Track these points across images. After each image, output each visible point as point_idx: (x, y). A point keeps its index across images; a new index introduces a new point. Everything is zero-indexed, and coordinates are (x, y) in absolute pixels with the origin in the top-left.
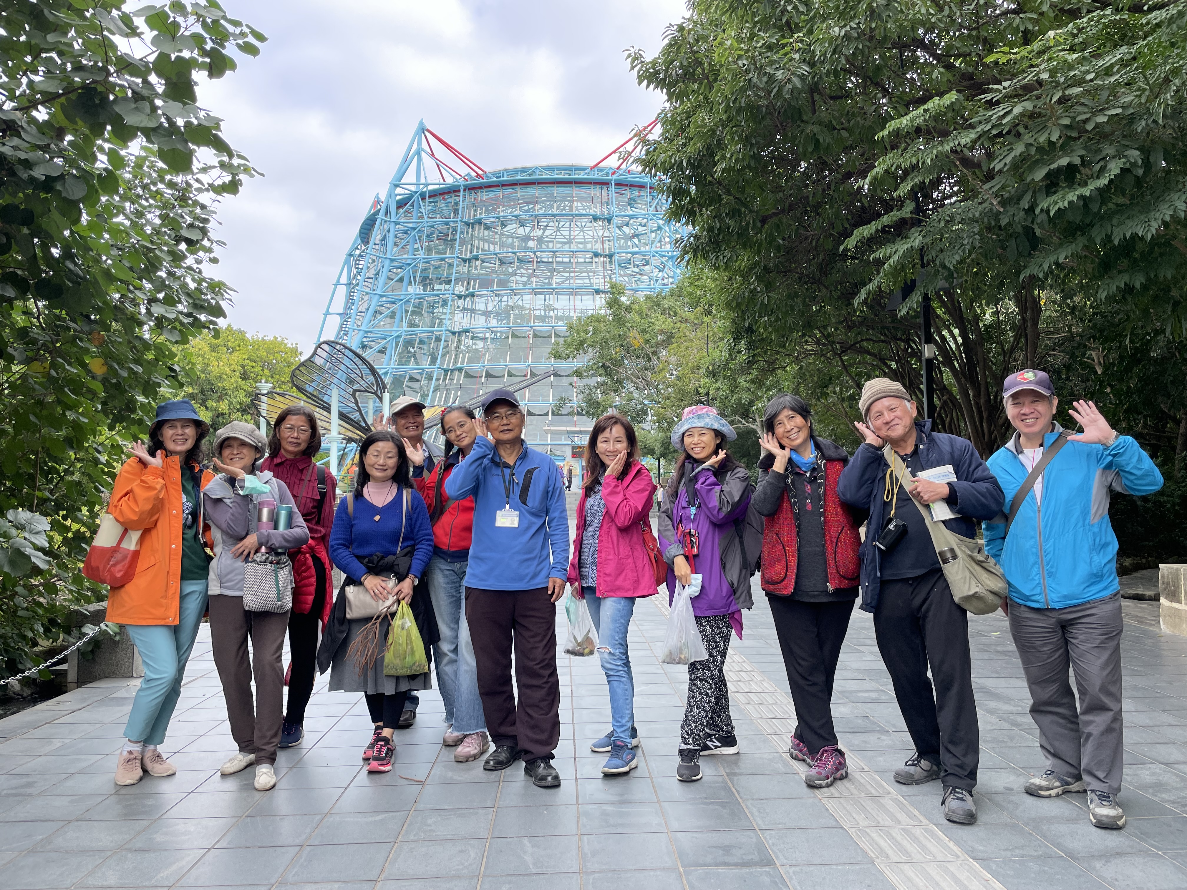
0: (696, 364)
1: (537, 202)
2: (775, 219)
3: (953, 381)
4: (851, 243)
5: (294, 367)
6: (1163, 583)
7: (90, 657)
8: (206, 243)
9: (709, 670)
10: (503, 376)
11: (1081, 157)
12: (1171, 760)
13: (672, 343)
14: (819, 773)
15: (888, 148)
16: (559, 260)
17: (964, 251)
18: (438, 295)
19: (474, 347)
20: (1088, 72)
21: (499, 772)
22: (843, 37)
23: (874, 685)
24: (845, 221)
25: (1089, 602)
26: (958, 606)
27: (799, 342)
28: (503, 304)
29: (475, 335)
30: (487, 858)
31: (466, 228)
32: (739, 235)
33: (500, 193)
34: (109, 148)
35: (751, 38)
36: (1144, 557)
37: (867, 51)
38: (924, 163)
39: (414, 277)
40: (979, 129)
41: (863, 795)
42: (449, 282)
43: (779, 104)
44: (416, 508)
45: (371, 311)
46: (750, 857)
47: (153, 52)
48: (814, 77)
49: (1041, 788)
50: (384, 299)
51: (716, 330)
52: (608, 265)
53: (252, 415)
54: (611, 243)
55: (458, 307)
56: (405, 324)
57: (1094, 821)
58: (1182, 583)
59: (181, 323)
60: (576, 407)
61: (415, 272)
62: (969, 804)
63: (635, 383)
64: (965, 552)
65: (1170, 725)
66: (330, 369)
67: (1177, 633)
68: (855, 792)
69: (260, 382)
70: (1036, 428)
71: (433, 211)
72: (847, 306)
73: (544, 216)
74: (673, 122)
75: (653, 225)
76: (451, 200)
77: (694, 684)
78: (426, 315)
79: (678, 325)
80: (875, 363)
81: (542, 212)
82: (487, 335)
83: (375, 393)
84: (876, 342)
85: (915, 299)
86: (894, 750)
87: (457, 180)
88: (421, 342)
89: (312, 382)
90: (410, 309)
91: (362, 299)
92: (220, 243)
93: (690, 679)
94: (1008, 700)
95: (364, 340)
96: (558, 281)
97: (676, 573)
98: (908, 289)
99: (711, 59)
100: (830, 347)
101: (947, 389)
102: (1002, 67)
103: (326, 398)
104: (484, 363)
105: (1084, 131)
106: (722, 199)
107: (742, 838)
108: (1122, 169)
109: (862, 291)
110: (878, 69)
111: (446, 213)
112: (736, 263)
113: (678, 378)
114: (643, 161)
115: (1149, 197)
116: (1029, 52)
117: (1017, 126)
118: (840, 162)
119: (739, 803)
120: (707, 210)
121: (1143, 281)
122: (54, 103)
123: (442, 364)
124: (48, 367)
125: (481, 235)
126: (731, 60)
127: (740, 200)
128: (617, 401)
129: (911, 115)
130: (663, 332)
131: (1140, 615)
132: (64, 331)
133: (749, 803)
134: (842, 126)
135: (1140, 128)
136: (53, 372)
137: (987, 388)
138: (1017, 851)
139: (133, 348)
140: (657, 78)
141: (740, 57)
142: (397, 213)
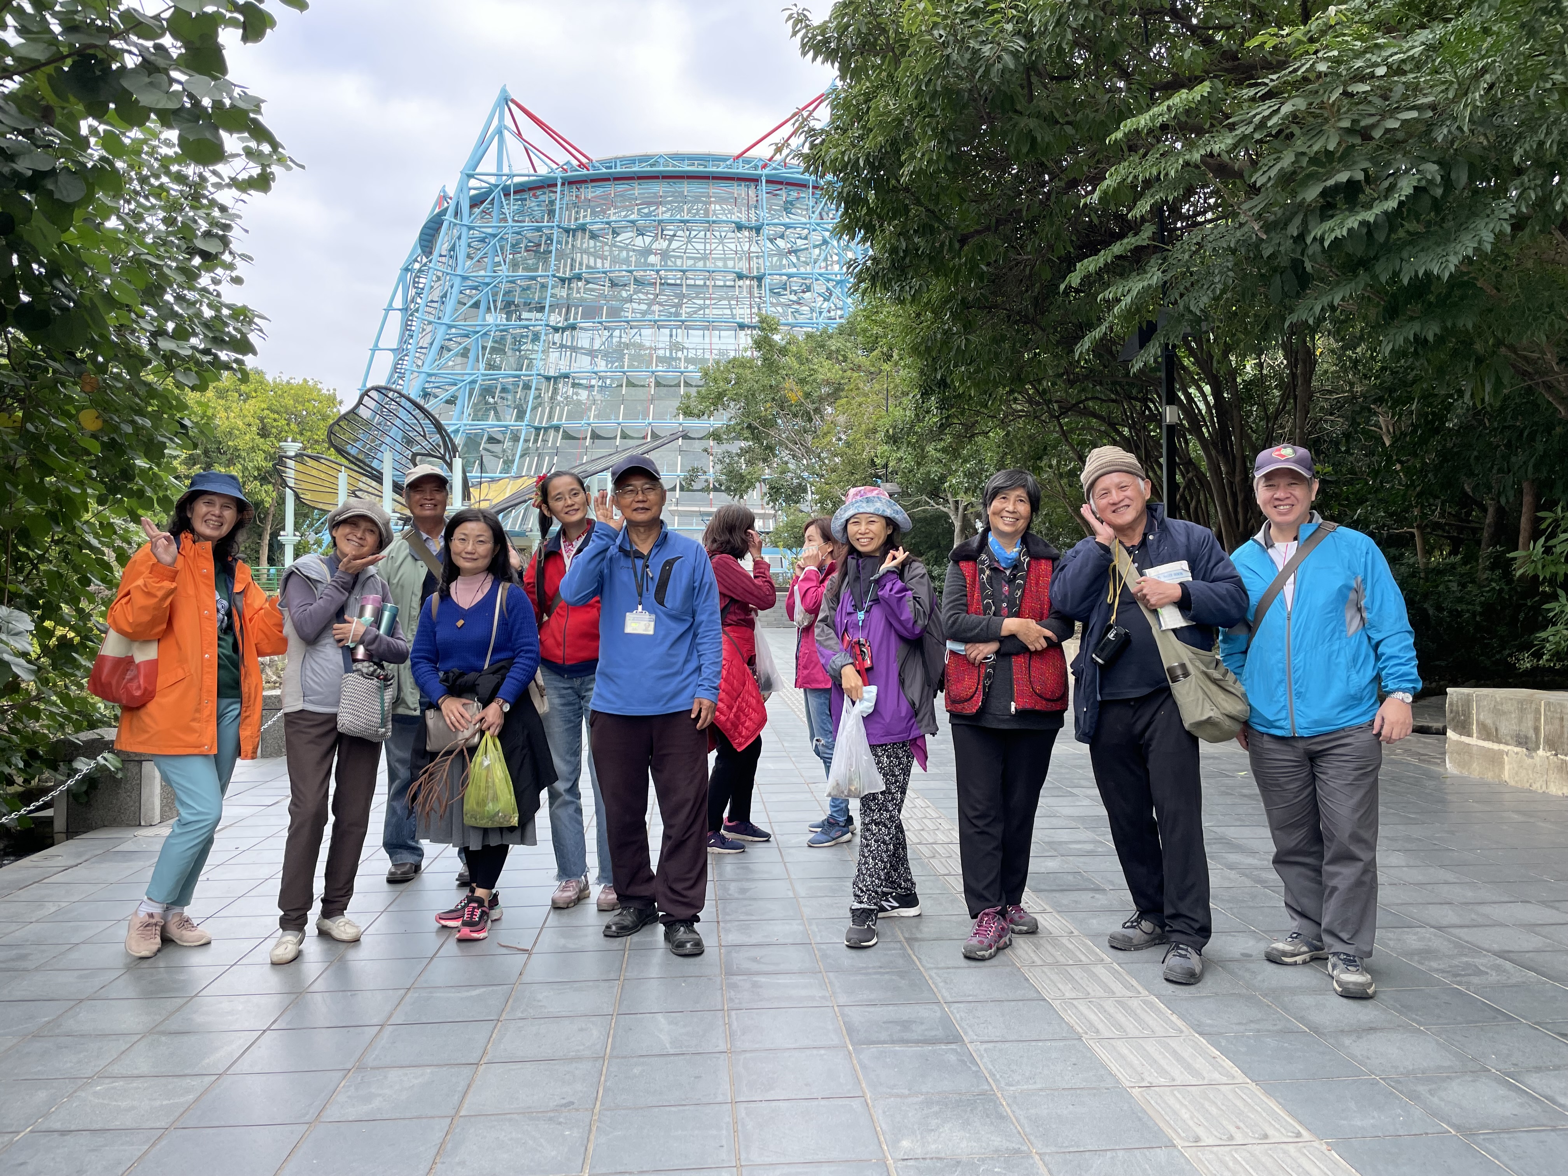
0: (871, 426)
1: (661, 203)
2: (976, 240)
3: (1202, 453)
4: (1074, 279)
5: (331, 422)
6: (1451, 712)
7: (84, 799)
8: (227, 257)
10: (615, 438)
11: (1365, 171)
12: (1445, 922)
13: (840, 398)
14: (981, 942)
15: (1125, 149)
16: (689, 282)
17: (1214, 291)
18: (527, 327)
19: (575, 397)
20: (1378, 65)
23: (1090, 835)
24: (1068, 243)
26: (1188, 733)
27: (1006, 400)
28: (615, 340)
29: (577, 381)
30: (614, 1038)
31: (565, 235)
32: (932, 259)
33: (612, 189)
34: (105, 131)
36: (1437, 680)
37: (1099, 23)
38: (1167, 174)
39: (495, 301)
40: (1238, 132)
41: (1071, 962)
42: (541, 309)
43: (985, 88)
44: (513, 608)
45: (435, 346)
46: (933, 1033)
47: (170, 7)
48: (1032, 53)
49: (1285, 954)
50: (453, 330)
51: (898, 381)
52: (756, 291)
53: (274, 485)
54: (761, 261)
55: (554, 343)
56: (482, 366)
57: (1339, 989)
58: (1474, 712)
59: (198, 363)
60: (711, 481)
61: (495, 295)
62: (1194, 962)
63: (791, 450)
64: (1198, 668)
65: (1447, 883)
66: (380, 424)
67: (1466, 773)
68: (1062, 960)
69: (286, 441)
70: (1291, 518)
71: (520, 212)
72: (1067, 354)
73: (671, 222)
74: (846, 106)
75: (816, 238)
76: (545, 197)
78: (510, 353)
79: (849, 373)
80: (1103, 428)
81: (667, 216)
82: (593, 382)
83: (443, 458)
84: (1105, 401)
85: (1152, 353)
86: (1109, 910)
87: (552, 171)
88: (504, 390)
89: (355, 441)
90: (489, 345)
91: (424, 330)
92: (246, 257)
94: (1253, 853)
95: (427, 385)
96: (688, 310)
98: (1146, 334)
99: (898, 25)
100: (1045, 408)
101: (1194, 464)
102: (1270, 52)
103: (375, 464)
104: (589, 419)
105: (1371, 138)
106: (909, 211)
107: (923, 1012)
108: (1415, 188)
109: (1086, 338)
110: (1114, 47)
111: (538, 214)
112: (926, 295)
113: (848, 444)
114: (806, 157)
115: (1449, 224)
116: (1305, 34)
117: (1287, 128)
118: (1064, 163)
119: (921, 973)
120: (889, 224)
121: (1438, 331)
122: (39, 73)
123: (532, 420)
124: (20, 420)
125: (585, 246)
126: (923, 28)
127: (933, 212)
128: (767, 473)
129: (1151, 113)
130: (828, 383)
131: (1422, 751)
132: (43, 372)
133: (933, 973)
134: (1066, 119)
135: (1441, 136)
136: (30, 427)
137: (1244, 463)
138: (1252, 1026)
139: (136, 395)
140: (827, 48)
141: (935, 25)
142: (471, 214)
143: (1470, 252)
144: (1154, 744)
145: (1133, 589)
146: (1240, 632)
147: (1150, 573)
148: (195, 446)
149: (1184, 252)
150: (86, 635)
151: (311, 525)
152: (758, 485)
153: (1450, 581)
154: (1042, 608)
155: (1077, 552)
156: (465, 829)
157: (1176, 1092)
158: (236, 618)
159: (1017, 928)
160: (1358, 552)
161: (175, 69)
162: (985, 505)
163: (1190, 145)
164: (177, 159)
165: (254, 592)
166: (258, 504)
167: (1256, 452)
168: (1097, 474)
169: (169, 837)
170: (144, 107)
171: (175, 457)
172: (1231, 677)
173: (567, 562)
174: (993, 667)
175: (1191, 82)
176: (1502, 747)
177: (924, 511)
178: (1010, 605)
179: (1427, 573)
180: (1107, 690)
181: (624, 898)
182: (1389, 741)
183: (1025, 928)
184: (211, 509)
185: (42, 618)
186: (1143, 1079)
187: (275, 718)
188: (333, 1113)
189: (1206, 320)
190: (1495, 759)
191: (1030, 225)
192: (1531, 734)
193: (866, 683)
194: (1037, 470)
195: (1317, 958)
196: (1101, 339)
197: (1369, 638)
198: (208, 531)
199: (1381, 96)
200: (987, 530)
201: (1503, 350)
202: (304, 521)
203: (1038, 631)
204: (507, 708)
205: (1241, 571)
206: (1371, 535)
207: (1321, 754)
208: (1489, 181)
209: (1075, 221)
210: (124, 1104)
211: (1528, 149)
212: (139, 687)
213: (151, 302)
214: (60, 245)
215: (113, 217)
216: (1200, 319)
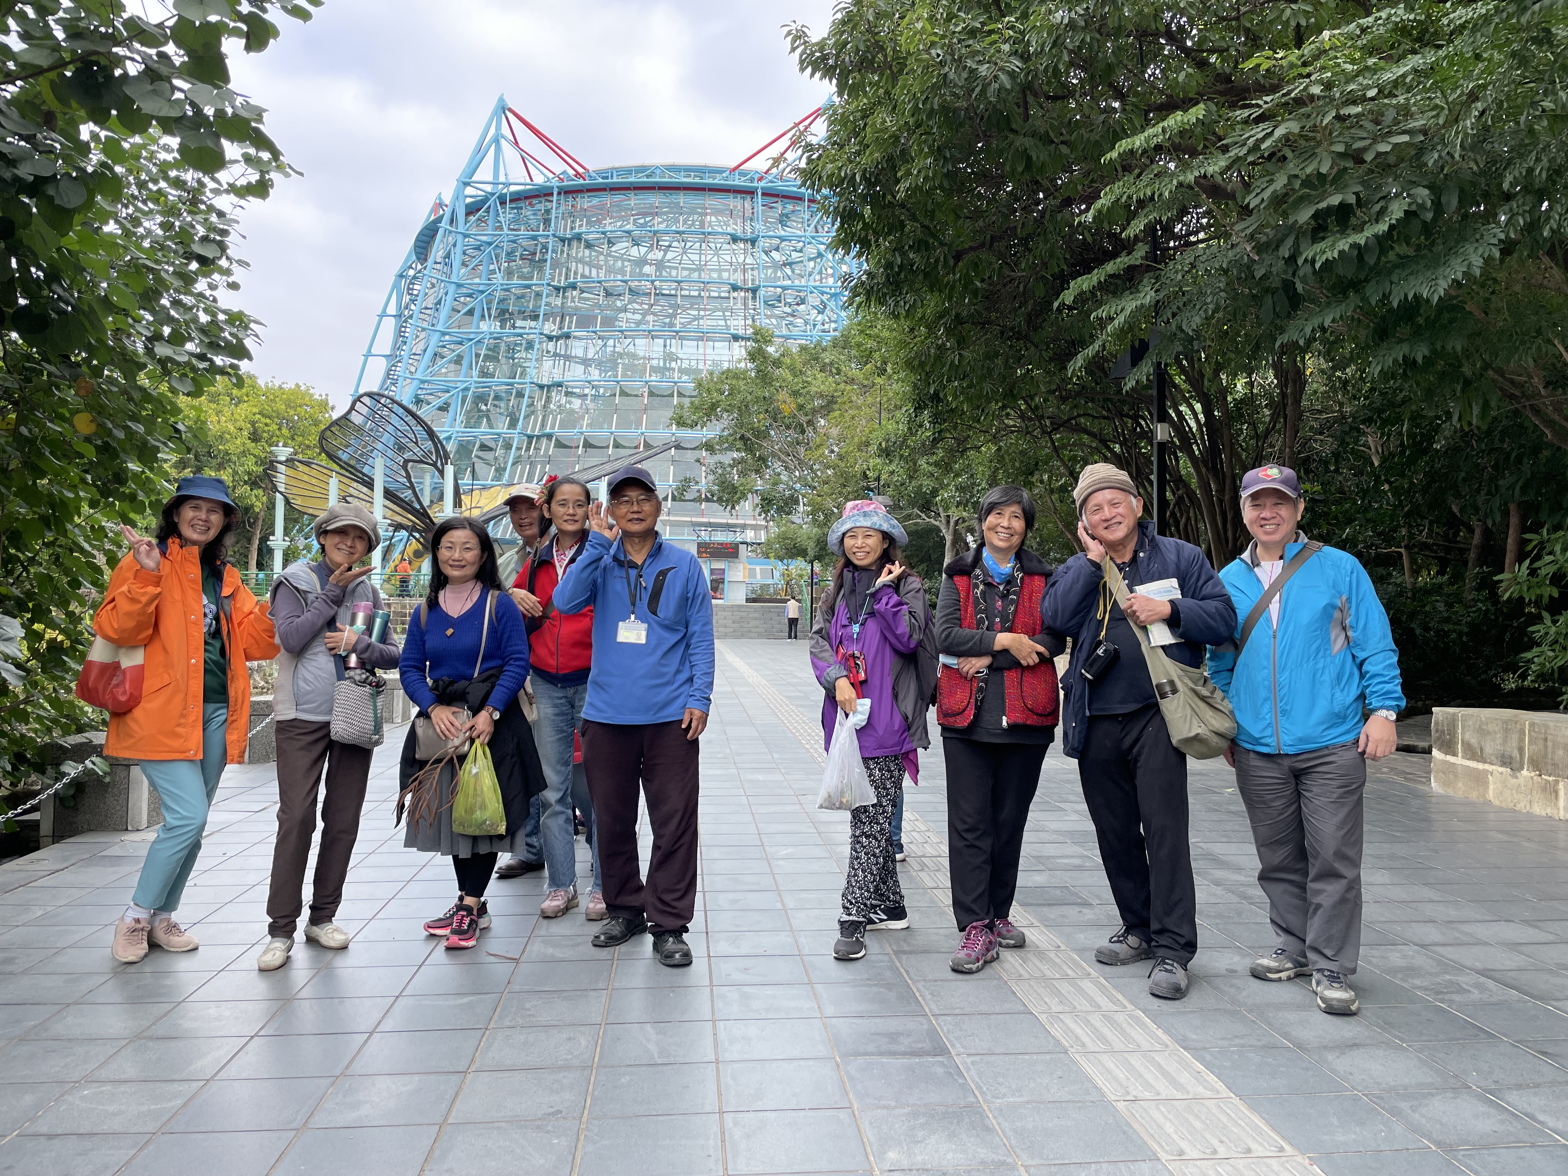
0: (864, 439)
1: (657, 214)
2: (971, 255)
3: (1191, 470)
4: (1068, 297)
5: (323, 427)
6: (1437, 731)
7: (71, 803)
8: (224, 263)
10: (608, 447)
11: (1357, 194)
12: (1429, 940)
13: (833, 410)
14: (969, 955)
15: (1119, 169)
16: (684, 293)
17: (1206, 311)
18: (521, 335)
19: (568, 406)
20: (1369, 87)
21: (612, 949)
22: (1067, 25)
23: (1078, 850)
24: (1062, 260)
26: (1176, 750)
27: (998, 416)
28: (609, 349)
29: (570, 390)
30: (602, 1047)
31: (560, 244)
32: (926, 275)
33: (609, 199)
34: (106, 137)
35: (949, 20)
36: (1421, 700)
37: (1096, 45)
38: (1161, 195)
39: (489, 309)
40: (1232, 154)
41: (1058, 976)
42: (535, 318)
43: (982, 106)
44: (503, 616)
45: (429, 353)
46: (920, 1046)
47: (174, 16)
48: (1028, 73)
49: (1270, 970)
50: (447, 338)
51: (891, 394)
52: (750, 302)
53: (264, 489)
54: (755, 273)
55: (548, 352)
56: (475, 373)
57: (1323, 1006)
58: (1460, 731)
59: (194, 369)
60: (703, 490)
61: (489, 302)
62: (1180, 977)
63: (783, 461)
64: (1187, 685)
65: (1431, 901)
66: (372, 430)
67: (1451, 793)
68: (1048, 974)
69: (277, 446)
70: (1277, 537)
71: (516, 221)
72: (1060, 370)
73: (666, 233)
74: (843, 122)
75: (811, 251)
76: (542, 207)
78: (503, 361)
79: (842, 386)
80: (1094, 445)
81: (662, 227)
82: (587, 391)
83: (434, 465)
84: (1096, 418)
85: (1144, 372)
86: (1095, 925)
87: (549, 180)
88: (497, 398)
89: (347, 447)
90: (483, 352)
91: (417, 337)
92: (242, 263)
94: (1239, 869)
95: (419, 392)
96: (683, 320)
98: (1138, 353)
99: (895, 43)
100: (1037, 424)
101: (1184, 481)
102: (1263, 76)
103: (366, 470)
104: (582, 428)
105: (1362, 162)
106: (905, 226)
107: (911, 1024)
108: (1405, 211)
109: (1079, 356)
110: (1110, 69)
111: (533, 223)
112: (920, 310)
113: (841, 457)
114: (802, 171)
115: (1439, 248)
116: (1299, 58)
117: (1279, 151)
118: (1059, 182)
119: (908, 986)
120: (885, 240)
121: (1427, 353)
122: (41, 78)
123: (525, 428)
124: (13, 422)
125: (580, 255)
126: (921, 47)
127: (928, 228)
128: (759, 485)
129: (1146, 134)
130: (822, 396)
131: (1408, 770)
132: (37, 375)
133: (920, 985)
134: (1062, 138)
135: (1432, 161)
136: (24, 430)
137: (1234, 482)
138: (1237, 1041)
139: (130, 399)
140: (825, 65)
141: (933, 44)
142: (466, 222)
143: (1459, 276)
144: (1142, 759)
145: (1123, 605)
146: (1227, 650)
147: (1141, 589)
148: (189, 450)
149: (1177, 272)
150: (76, 639)
151: (300, 530)
152: (750, 495)
153: (1437, 601)
154: (1035, 624)
155: (1068, 568)
156: (454, 837)
157: (1160, 1106)
158: (223, 622)
159: (1004, 942)
160: (1343, 572)
161: (177, 78)
162: (980, 520)
163: (1184, 166)
164: (176, 165)
165: (244, 595)
166: (248, 509)
167: (1245, 470)
168: (1089, 490)
169: (154, 842)
170: (147, 114)
171: (166, 461)
172: (1219, 695)
173: (560, 571)
174: (986, 681)
175: (1186, 104)
176: (1487, 767)
177: (916, 524)
178: (1004, 620)
179: (1414, 594)
180: (1095, 706)
181: (613, 908)
182: (1374, 758)
183: (1012, 942)
184: (197, 514)
185: (32, 621)
186: (1128, 1093)
187: (263, 724)
188: (321, 1120)
189: (1198, 339)
190: (1480, 779)
191: (1024, 241)
192: (1516, 754)
193: (860, 696)
194: (1029, 485)
195: (1302, 974)
196: (1093, 357)
197: (1354, 656)
198: (195, 536)
199: (1372, 121)
200: (982, 545)
201: (1491, 373)
202: (294, 527)
203: (1031, 647)
204: (497, 716)
205: (1230, 590)
206: (1359, 555)
207: (1305, 772)
208: (1479, 206)
209: (1069, 239)
210: (112, 1108)
211: (1517, 175)
212: (124, 693)
213: (147, 306)
214: (59, 250)
215: (112, 222)
216: (1192, 339)
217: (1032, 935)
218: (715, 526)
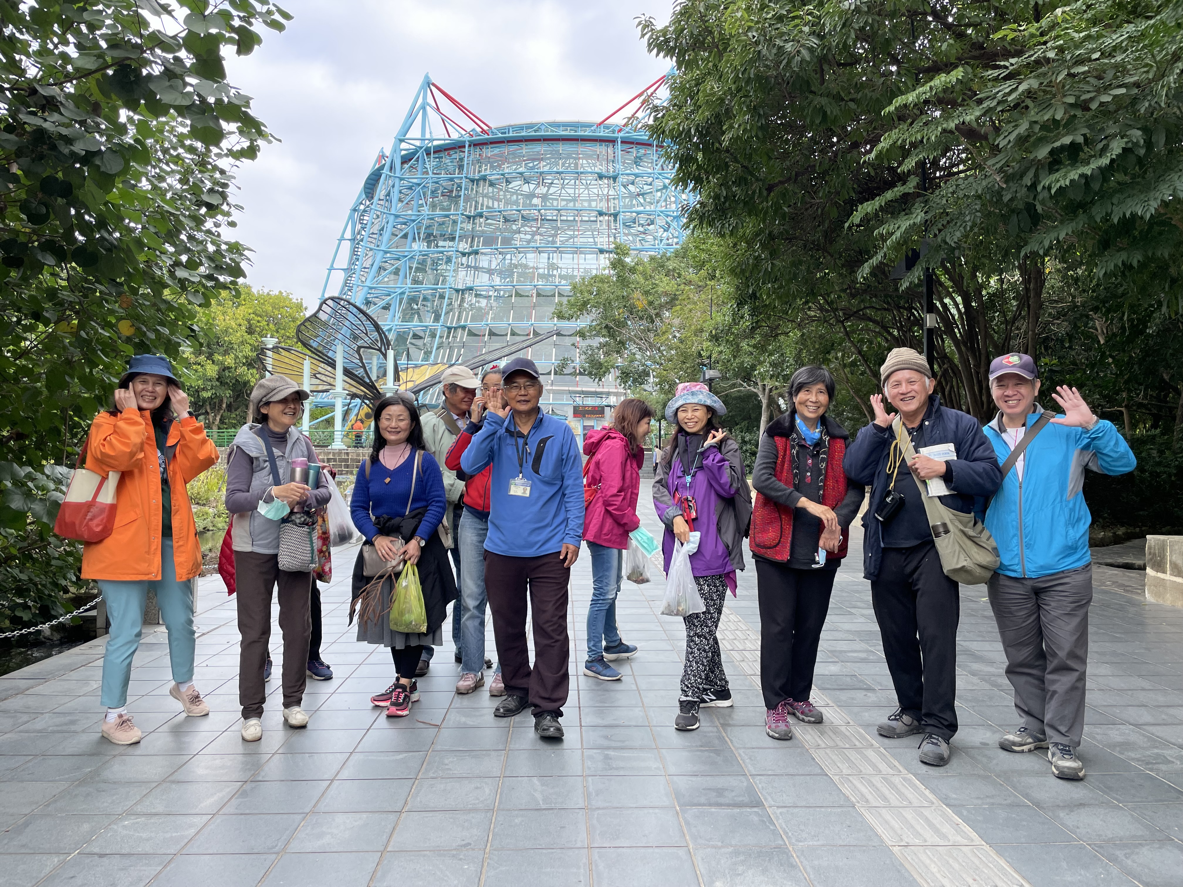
0: (699, 327)
1: (542, 159)
2: (780, 188)
3: (954, 349)
4: (856, 217)
5: (299, 323)
6: (1150, 554)
8: (225, 207)
9: (707, 626)
10: (506, 335)
11: (1084, 135)
12: (1141, 721)
13: (676, 305)
15: (896, 119)
16: (564, 218)
17: (965, 228)
18: (442, 252)
19: (477, 304)
20: (1093, 51)
21: (509, 718)
22: (854, 11)
23: (864, 646)
24: (851, 190)
25: (1063, 572)
27: (802, 309)
28: (507, 262)
29: (478, 293)
30: (501, 794)
31: (471, 184)
32: (746, 203)
33: (506, 149)
34: (138, 120)
35: (762, 9)
36: (1139, 527)
37: (876, 25)
38: (928, 139)
39: (419, 233)
40: (985, 105)
41: (847, 746)
42: (453, 239)
43: (788, 74)
45: (375, 267)
46: (741, 799)
47: (185, 30)
48: (824, 48)
49: (1014, 744)
50: (388, 255)
51: (719, 293)
52: (612, 224)
53: (257, 369)
54: (616, 202)
55: (462, 264)
56: (409, 281)
57: (1056, 772)
58: (1168, 554)
59: (204, 286)
60: (578, 367)
61: (419, 229)
62: (943, 749)
63: (638, 344)
65: (1143, 689)
66: (334, 324)
67: (1161, 602)
68: (841, 744)
69: (266, 337)
70: (1018, 410)
71: (438, 167)
72: (851, 274)
73: (550, 173)
74: (682, 89)
75: (659, 184)
76: (456, 156)
77: (692, 641)
78: (429, 272)
79: (682, 286)
80: (877, 330)
81: (546, 169)
82: (491, 293)
83: (380, 350)
84: (879, 309)
85: (916, 275)
86: (877, 706)
87: (462, 136)
88: (425, 299)
89: (316, 337)
90: (414, 266)
91: (367, 255)
92: (238, 207)
93: (688, 636)
94: (991, 662)
95: (368, 296)
96: (562, 239)
97: (675, 532)
98: (911, 261)
99: (721, 28)
100: (833, 314)
101: (948, 358)
102: (1009, 43)
103: (330, 354)
104: (487, 321)
105: (1089, 109)
106: (729, 166)
107: (733, 782)
108: (1123, 149)
109: (866, 265)
110: (888, 42)
111: (451, 168)
112: (741, 230)
113: (681, 341)
114: (651, 126)
115: (1150, 175)
116: (1038, 29)
117: (1023, 102)
118: (849, 128)
119: (732, 752)
120: (714, 178)
121: (1141, 259)
122: (90, 79)
123: (446, 321)
124: (75, 327)
125: (485, 191)
126: (741, 31)
127: (747, 168)
128: (620, 362)
129: (917, 92)
130: (666, 294)
131: (1127, 584)
132: (93, 292)
133: (741, 751)
134: (850, 97)
135: (1144, 108)
136: (83, 334)
138: (988, 800)
139: (159, 310)
140: (667, 46)
141: (750, 28)
142: (402, 169)
143: (1167, 198)
149: (942, 197)
152: (612, 370)
153: (1152, 449)
157: (927, 851)
161: (188, 76)
163: (947, 115)
164: (190, 136)
166: (246, 384)
170: (165, 104)
175: (948, 67)
177: (739, 391)
181: (509, 688)
186: (902, 840)
188: (294, 846)
189: (959, 248)
191: (822, 175)
195: (1040, 748)
196: (877, 265)
199: (1096, 77)
209: (857, 173)
210: (144, 835)
213: (171, 241)
214: (105, 204)
215: (144, 179)
216: (954, 249)
217: (828, 714)
218: (587, 394)
